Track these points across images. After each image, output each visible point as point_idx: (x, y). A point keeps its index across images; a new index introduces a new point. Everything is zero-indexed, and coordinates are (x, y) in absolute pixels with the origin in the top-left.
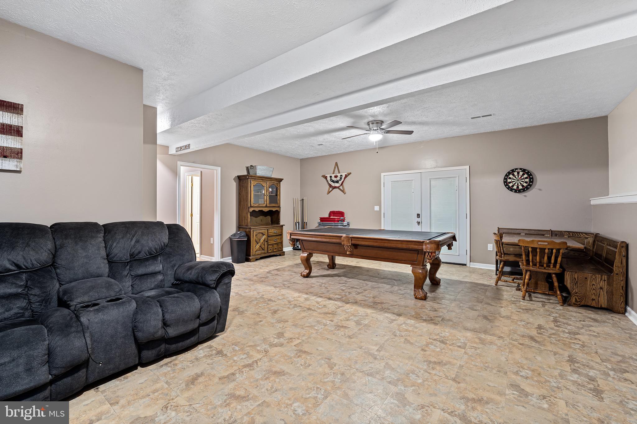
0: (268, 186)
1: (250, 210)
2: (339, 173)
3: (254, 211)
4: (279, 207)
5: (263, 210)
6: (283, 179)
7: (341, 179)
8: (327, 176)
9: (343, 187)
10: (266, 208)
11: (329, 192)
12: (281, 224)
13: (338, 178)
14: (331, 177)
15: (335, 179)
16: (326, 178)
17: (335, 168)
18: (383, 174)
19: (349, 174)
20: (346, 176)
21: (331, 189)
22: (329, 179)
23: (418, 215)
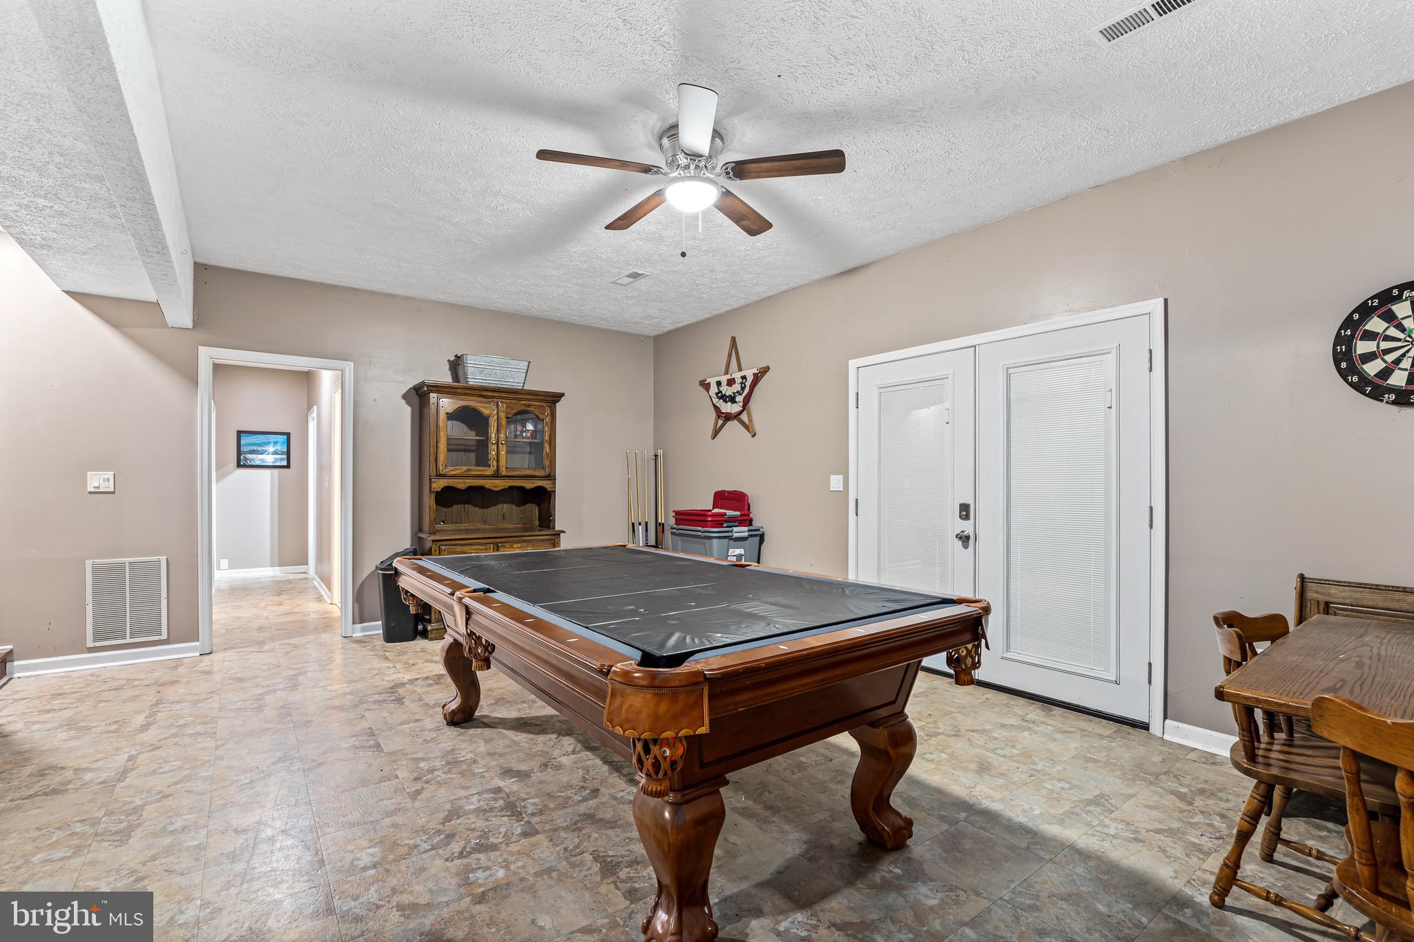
0: (503, 415)
1: (434, 485)
2: (740, 369)
3: (447, 489)
4: (551, 477)
5: (487, 486)
6: (562, 395)
7: (743, 389)
8: (709, 383)
9: (749, 415)
10: (496, 481)
11: (716, 433)
12: (558, 528)
13: (737, 387)
14: (719, 384)
15: (728, 391)
16: (707, 387)
17: (730, 355)
18: (853, 364)
19: (765, 370)
20: (757, 378)
21: (720, 422)
22: (714, 389)
23: (965, 511)
